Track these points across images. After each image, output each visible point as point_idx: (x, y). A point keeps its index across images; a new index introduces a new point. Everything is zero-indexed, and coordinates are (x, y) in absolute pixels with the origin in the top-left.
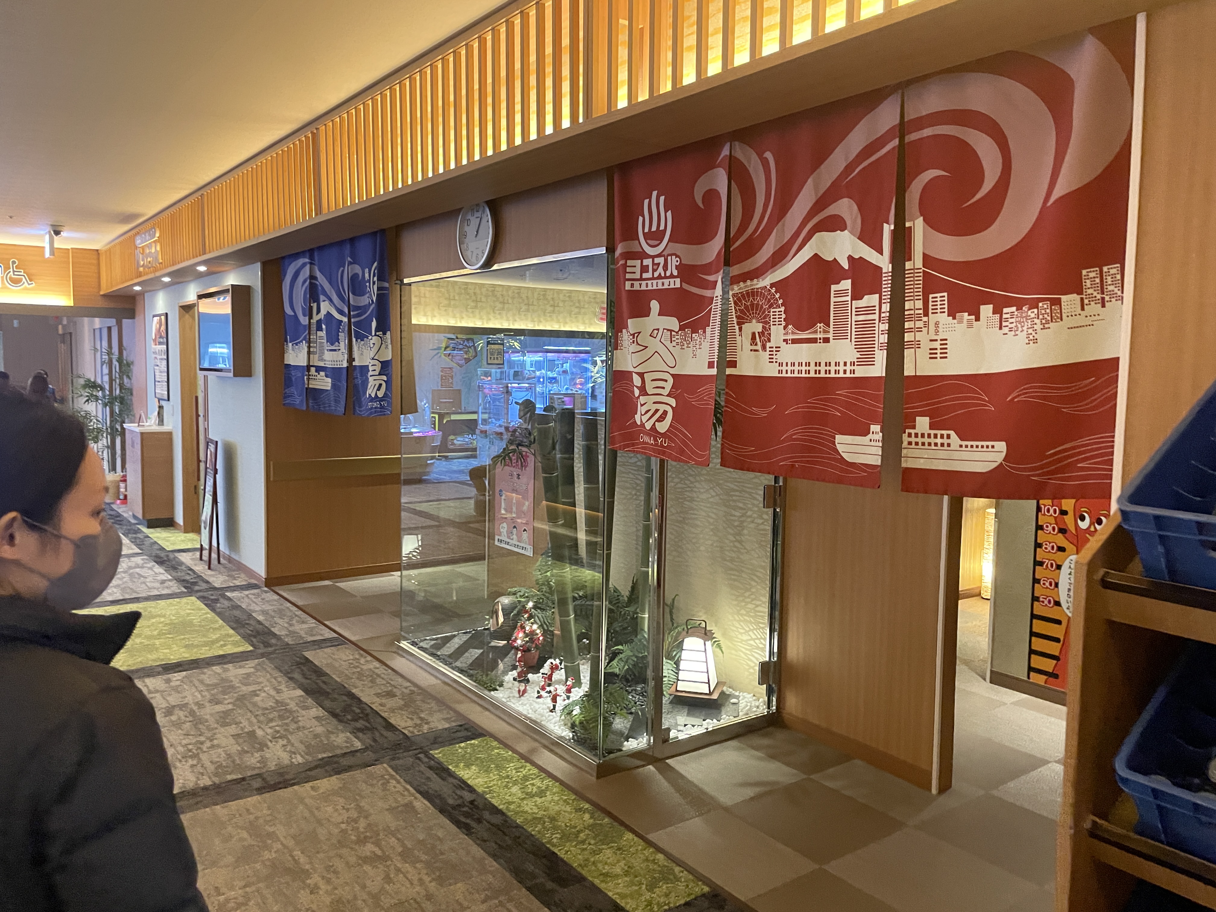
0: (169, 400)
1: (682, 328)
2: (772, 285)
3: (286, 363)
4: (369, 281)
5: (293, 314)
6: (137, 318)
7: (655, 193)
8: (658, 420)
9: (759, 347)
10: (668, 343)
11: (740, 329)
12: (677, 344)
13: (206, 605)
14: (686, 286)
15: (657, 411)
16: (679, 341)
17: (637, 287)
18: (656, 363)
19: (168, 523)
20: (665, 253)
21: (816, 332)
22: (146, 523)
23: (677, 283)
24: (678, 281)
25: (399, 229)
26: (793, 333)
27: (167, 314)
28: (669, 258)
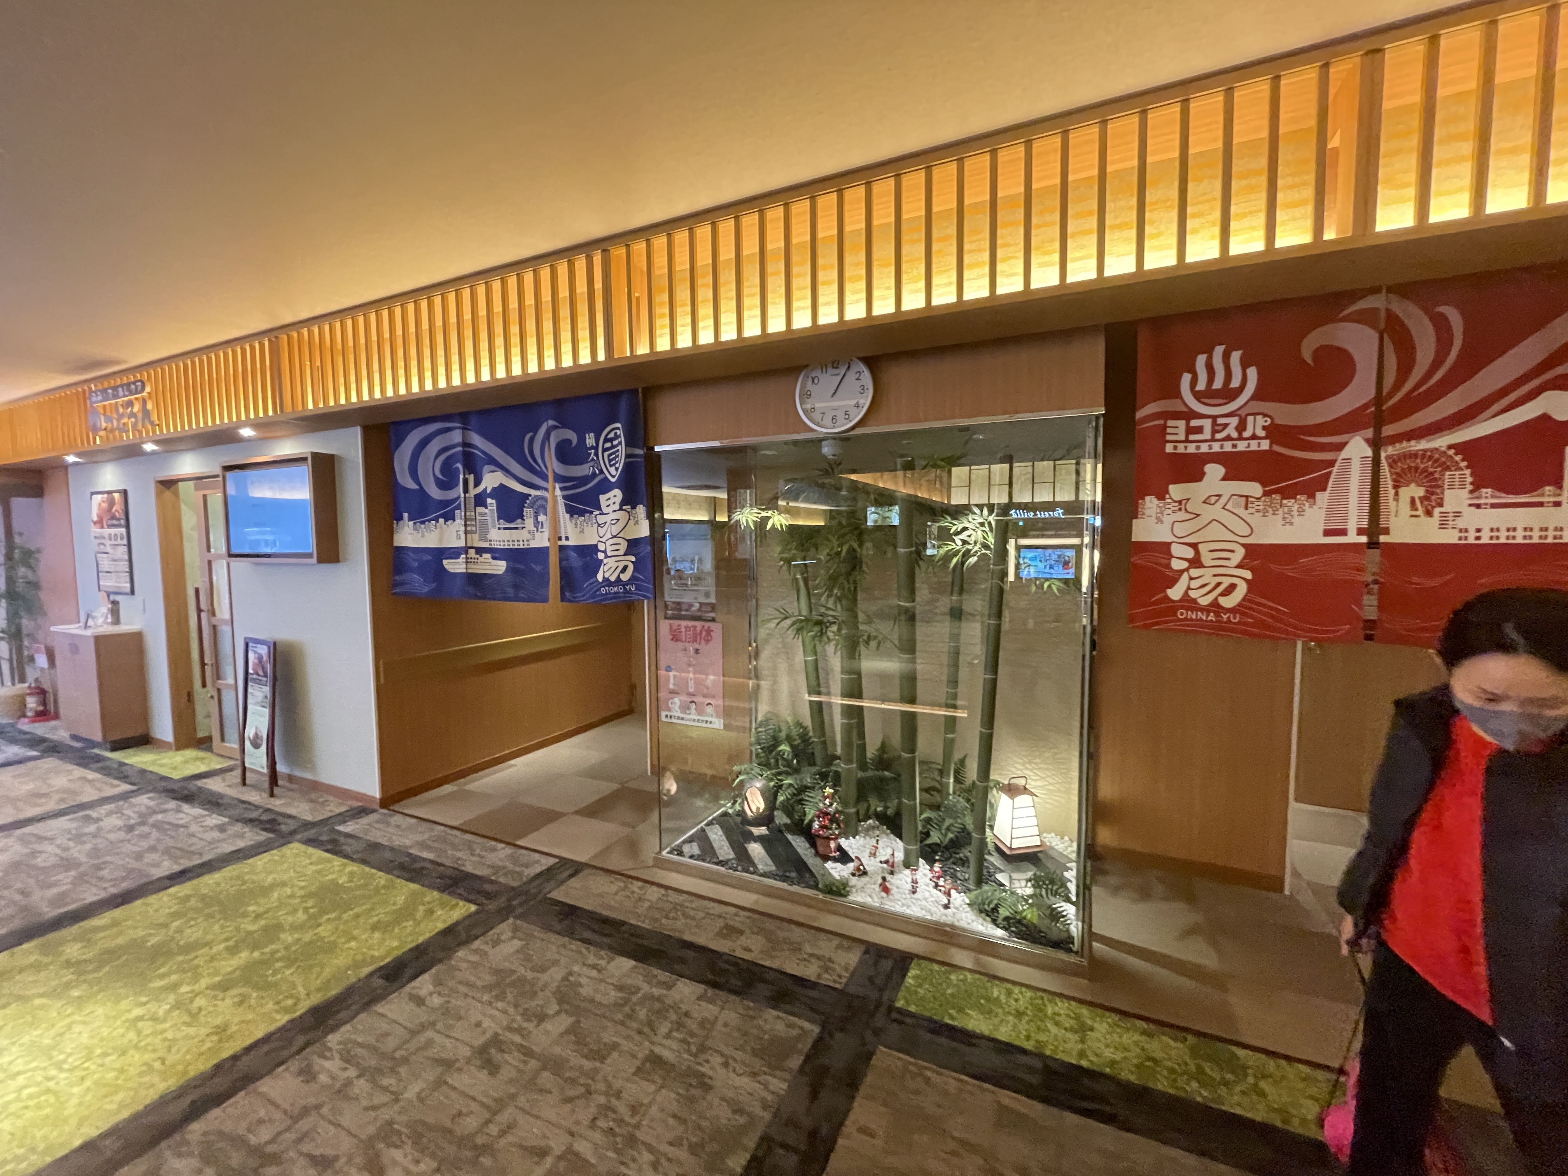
0: (132, 592)
1: (1266, 494)
2: (1450, 447)
3: (395, 544)
4: (596, 448)
5: (416, 487)
6: (47, 499)
7: (1219, 350)
8: (1223, 594)
9: (1420, 512)
10: (1241, 512)
11: (1397, 494)
12: (1258, 511)
13: (327, 851)
14: (1276, 448)
15: (1219, 584)
16: (1261, 508)
17: (1181, 449)
18: (1216, 532)
19: (144, 741)
20: (1243, 413)
21: (1543, 495)
22: (108, 746)
23: (1265, 445)
24: (1267, 442)
25: (651, 391)
26: (1493, 497)
27: (125, 493)
28: (1250, 419)
